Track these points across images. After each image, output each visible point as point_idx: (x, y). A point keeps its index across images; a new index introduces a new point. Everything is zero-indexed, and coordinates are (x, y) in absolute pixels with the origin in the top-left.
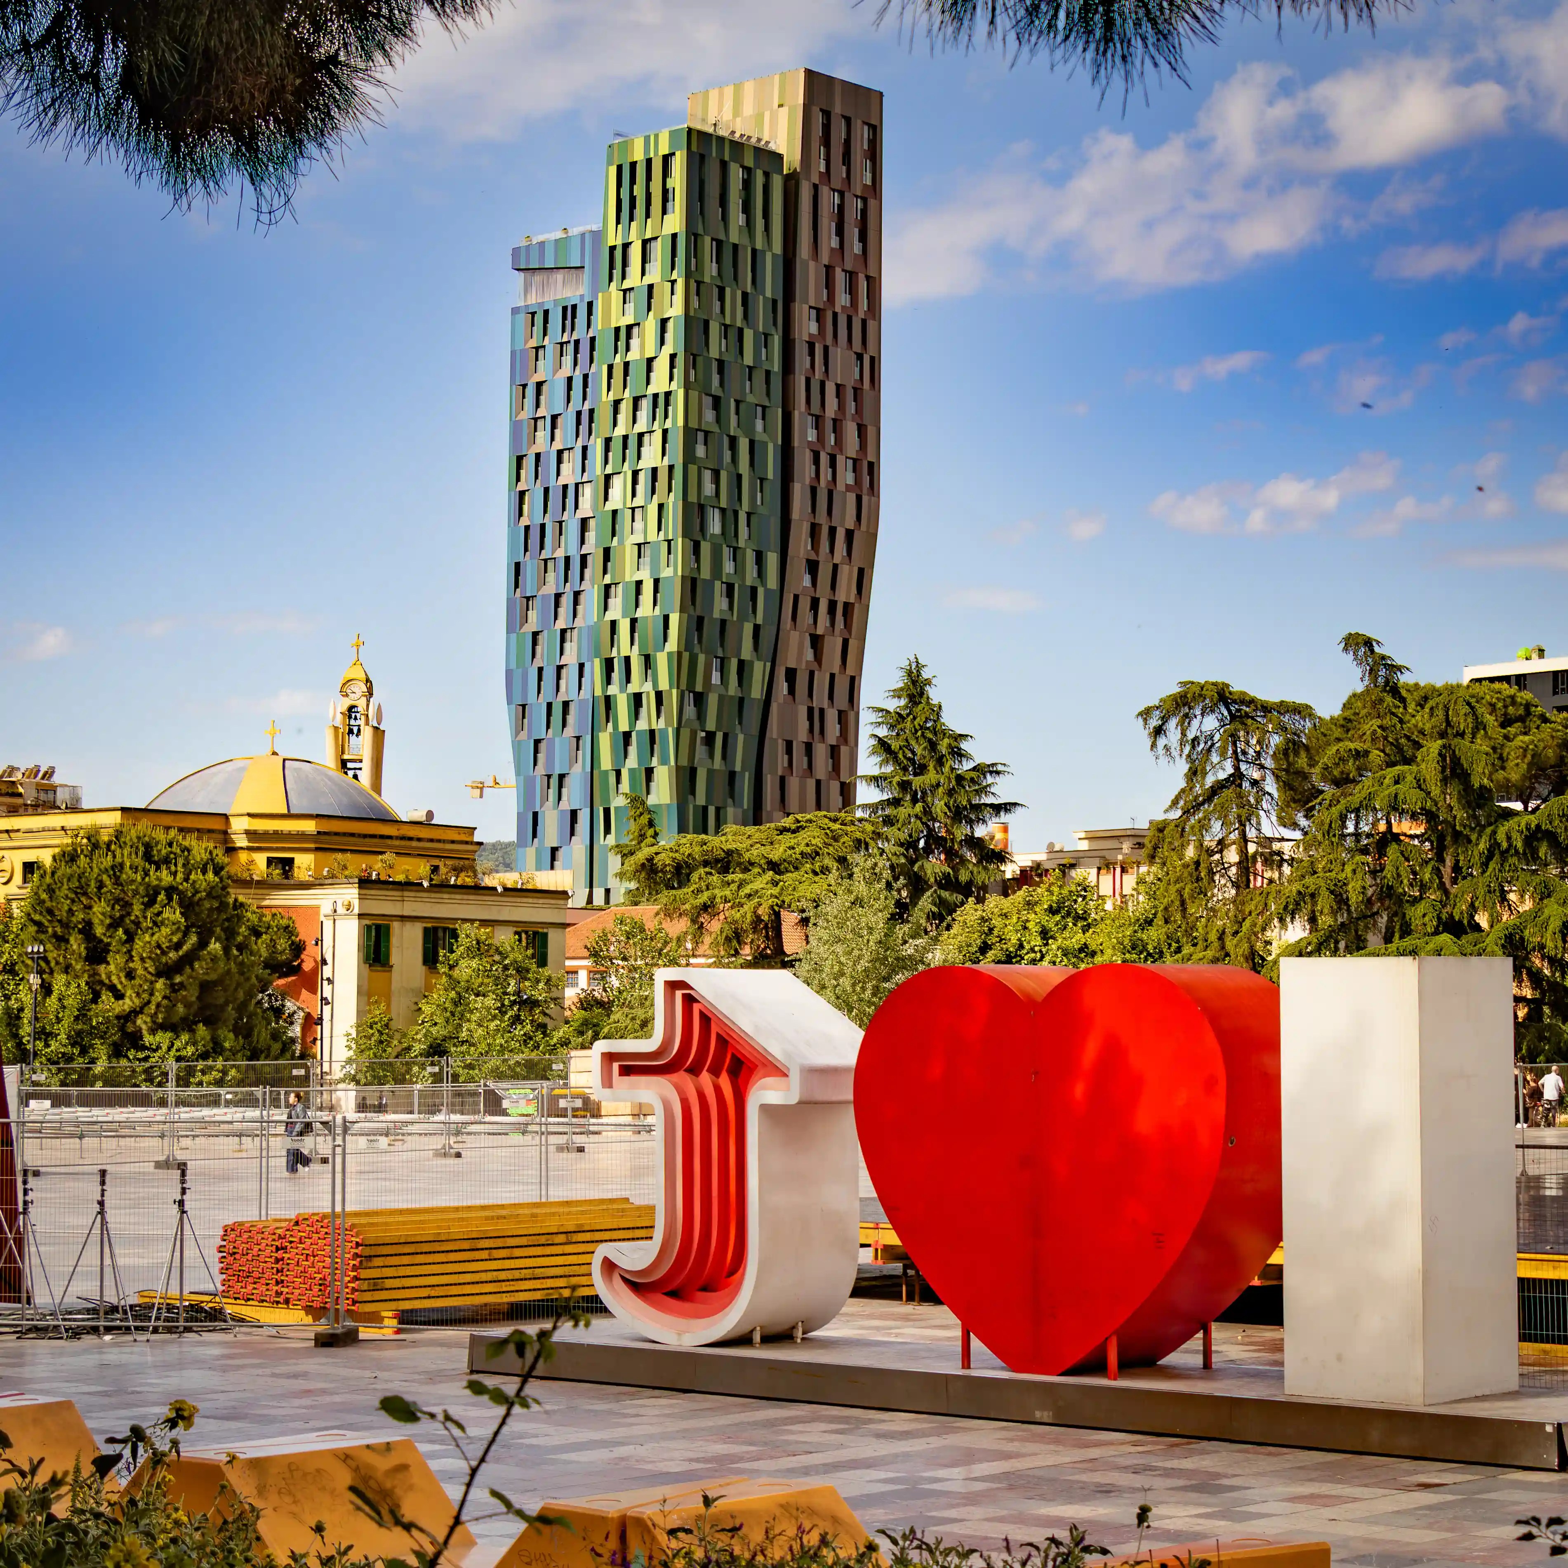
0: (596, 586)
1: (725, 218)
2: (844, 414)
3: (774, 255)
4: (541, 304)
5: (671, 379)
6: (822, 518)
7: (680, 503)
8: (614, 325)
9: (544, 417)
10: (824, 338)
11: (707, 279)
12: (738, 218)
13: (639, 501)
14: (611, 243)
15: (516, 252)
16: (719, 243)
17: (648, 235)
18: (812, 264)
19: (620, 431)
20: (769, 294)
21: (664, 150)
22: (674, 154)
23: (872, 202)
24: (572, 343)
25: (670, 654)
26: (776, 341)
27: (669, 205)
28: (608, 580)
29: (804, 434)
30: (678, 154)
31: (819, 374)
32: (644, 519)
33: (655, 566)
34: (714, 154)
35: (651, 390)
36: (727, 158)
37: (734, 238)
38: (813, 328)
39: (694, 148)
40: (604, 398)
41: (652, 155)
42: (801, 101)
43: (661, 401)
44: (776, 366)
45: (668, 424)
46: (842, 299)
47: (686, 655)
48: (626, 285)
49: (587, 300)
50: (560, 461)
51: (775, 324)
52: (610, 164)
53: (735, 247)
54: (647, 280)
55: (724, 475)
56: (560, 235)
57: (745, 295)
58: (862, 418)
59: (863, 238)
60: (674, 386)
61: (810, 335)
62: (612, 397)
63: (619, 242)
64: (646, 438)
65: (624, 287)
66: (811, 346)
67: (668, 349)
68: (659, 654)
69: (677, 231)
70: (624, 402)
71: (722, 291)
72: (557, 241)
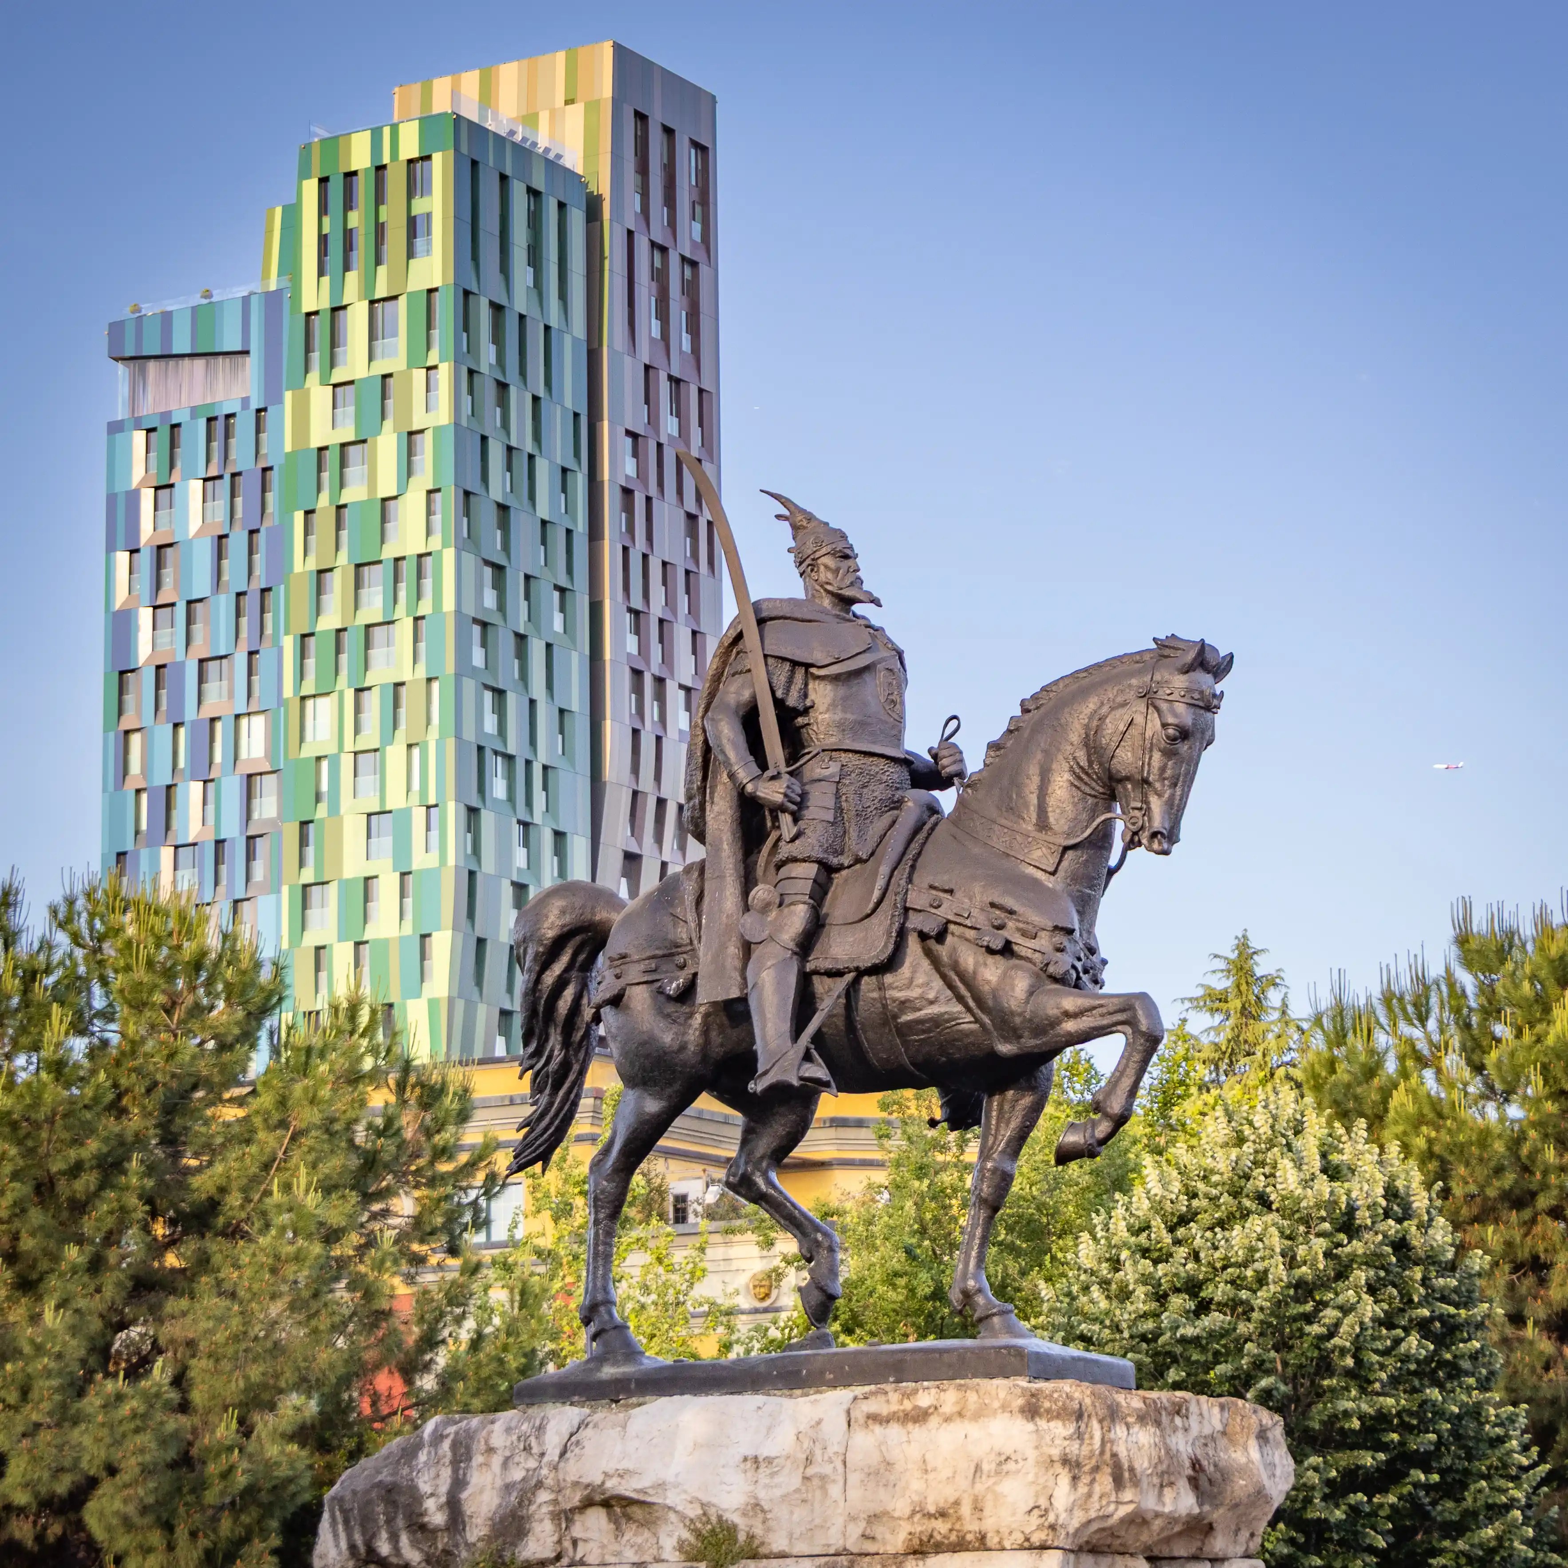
0: (285, 889)
1: (505, 268)
2: (674, 612)
3: (575, 340)
4: (166, 415)
5: (429, 533)
6: (646, 783)
7: (451, 742)
8: (315, 443)
9: (173, 605)
10: (646, 486)
11: (484, 369)
12: (523, 275)
13: (370, 738)
14: (308, 307)
15: (116, 329)
16: (497, 308)
17: (381, 292)
18: (628, 360)
19: (329, 622)
20: (569, 403)
21: (410, 148)
22: (428, 158)
23: (703, 269)
24: (227, 477)
25: (433, 1004)
26: (580, 481)
27: (419, 242)
28: (308, 876)
29: (619, 642)
30: (437, 158)
31: (640, 545)
32: (381, 771)
33: (402, 849)
34: (491, 164)
35: (389, 552)
36: (508, 172)
37: (521, 302)
38: (630, 467)
39: (464, 150)
40: (298, 566)
41: (386, 160)
42: (607, 91)
43: (408, 569)
44: (581, 527)
45: (425, 608)
46: (670, 425)
47: (460, 1005)
48: (338, 376)
49: (254, 405)
50: (202, 679)
51: (577, 454)
52: (305, 174)
53: (522, 317)
54: (381, 367)
55: (512, 699)
56: (198, 300)
57: (536, 399)
58: (698, 622)
59: (694, 328)
60: (435, 544)
61: (627, 477)
62: (312, 565)
63: (325, 304)
64: (378, 634)
65: (334, 380)
66: (627, 492)
67: (423, 480)
68: (411, 1003)
69: (437, 283)
70: (337, 573)
71: (503, 387)
72: (194, 309)
